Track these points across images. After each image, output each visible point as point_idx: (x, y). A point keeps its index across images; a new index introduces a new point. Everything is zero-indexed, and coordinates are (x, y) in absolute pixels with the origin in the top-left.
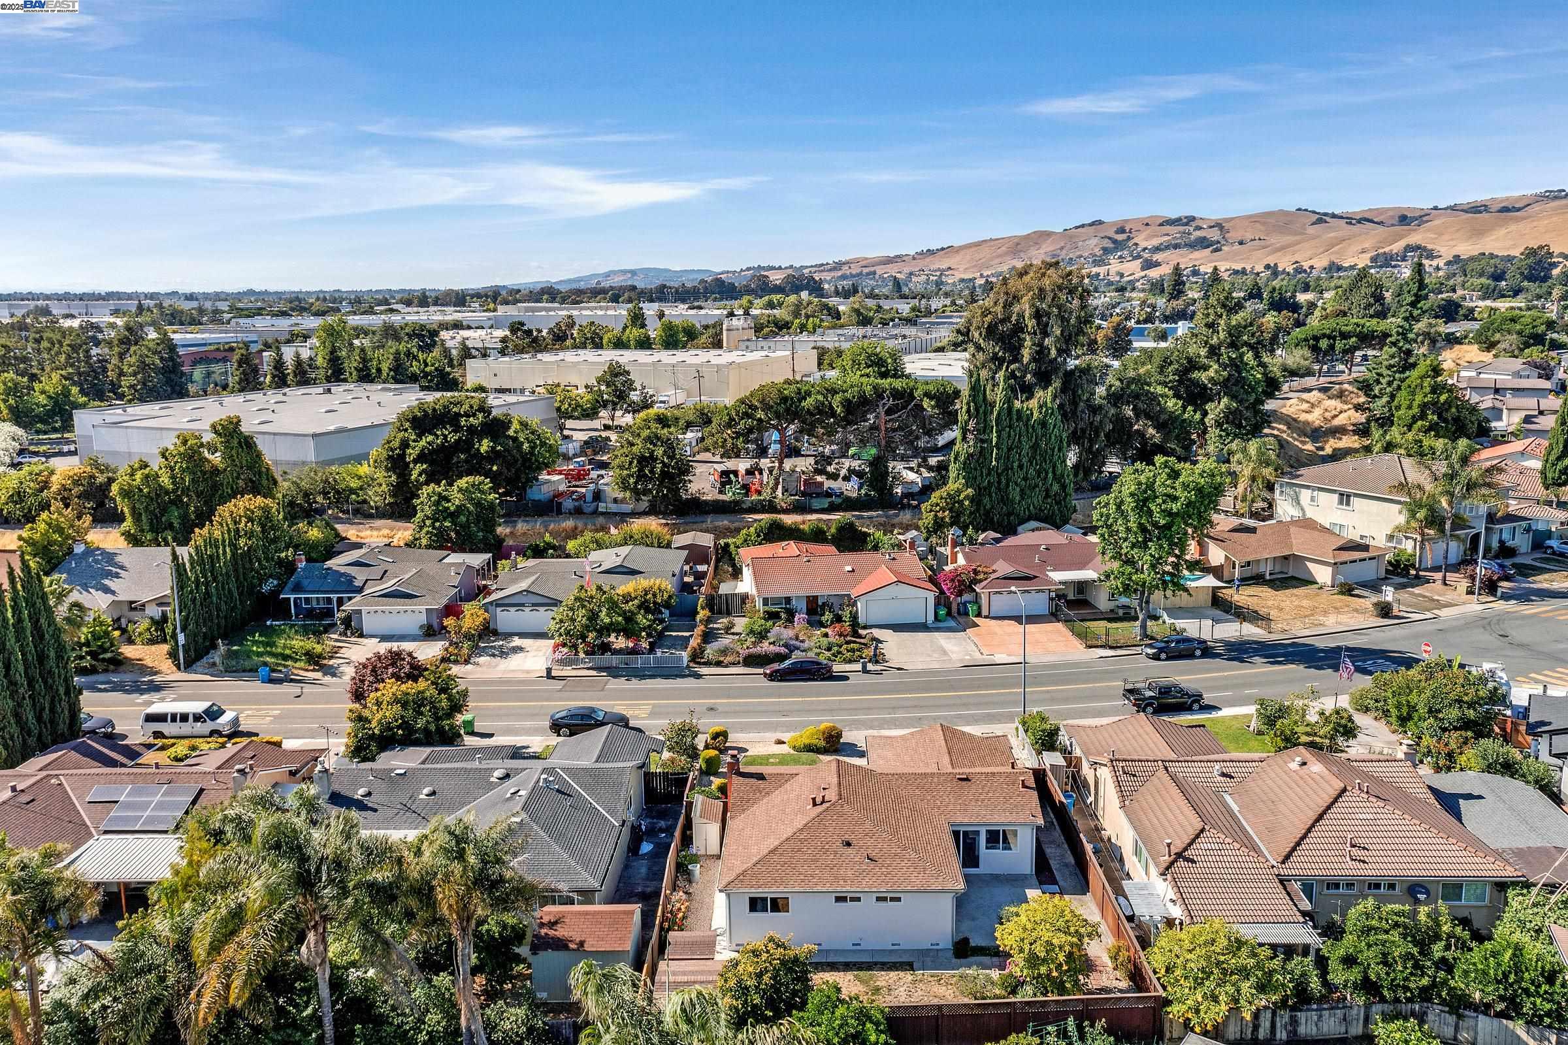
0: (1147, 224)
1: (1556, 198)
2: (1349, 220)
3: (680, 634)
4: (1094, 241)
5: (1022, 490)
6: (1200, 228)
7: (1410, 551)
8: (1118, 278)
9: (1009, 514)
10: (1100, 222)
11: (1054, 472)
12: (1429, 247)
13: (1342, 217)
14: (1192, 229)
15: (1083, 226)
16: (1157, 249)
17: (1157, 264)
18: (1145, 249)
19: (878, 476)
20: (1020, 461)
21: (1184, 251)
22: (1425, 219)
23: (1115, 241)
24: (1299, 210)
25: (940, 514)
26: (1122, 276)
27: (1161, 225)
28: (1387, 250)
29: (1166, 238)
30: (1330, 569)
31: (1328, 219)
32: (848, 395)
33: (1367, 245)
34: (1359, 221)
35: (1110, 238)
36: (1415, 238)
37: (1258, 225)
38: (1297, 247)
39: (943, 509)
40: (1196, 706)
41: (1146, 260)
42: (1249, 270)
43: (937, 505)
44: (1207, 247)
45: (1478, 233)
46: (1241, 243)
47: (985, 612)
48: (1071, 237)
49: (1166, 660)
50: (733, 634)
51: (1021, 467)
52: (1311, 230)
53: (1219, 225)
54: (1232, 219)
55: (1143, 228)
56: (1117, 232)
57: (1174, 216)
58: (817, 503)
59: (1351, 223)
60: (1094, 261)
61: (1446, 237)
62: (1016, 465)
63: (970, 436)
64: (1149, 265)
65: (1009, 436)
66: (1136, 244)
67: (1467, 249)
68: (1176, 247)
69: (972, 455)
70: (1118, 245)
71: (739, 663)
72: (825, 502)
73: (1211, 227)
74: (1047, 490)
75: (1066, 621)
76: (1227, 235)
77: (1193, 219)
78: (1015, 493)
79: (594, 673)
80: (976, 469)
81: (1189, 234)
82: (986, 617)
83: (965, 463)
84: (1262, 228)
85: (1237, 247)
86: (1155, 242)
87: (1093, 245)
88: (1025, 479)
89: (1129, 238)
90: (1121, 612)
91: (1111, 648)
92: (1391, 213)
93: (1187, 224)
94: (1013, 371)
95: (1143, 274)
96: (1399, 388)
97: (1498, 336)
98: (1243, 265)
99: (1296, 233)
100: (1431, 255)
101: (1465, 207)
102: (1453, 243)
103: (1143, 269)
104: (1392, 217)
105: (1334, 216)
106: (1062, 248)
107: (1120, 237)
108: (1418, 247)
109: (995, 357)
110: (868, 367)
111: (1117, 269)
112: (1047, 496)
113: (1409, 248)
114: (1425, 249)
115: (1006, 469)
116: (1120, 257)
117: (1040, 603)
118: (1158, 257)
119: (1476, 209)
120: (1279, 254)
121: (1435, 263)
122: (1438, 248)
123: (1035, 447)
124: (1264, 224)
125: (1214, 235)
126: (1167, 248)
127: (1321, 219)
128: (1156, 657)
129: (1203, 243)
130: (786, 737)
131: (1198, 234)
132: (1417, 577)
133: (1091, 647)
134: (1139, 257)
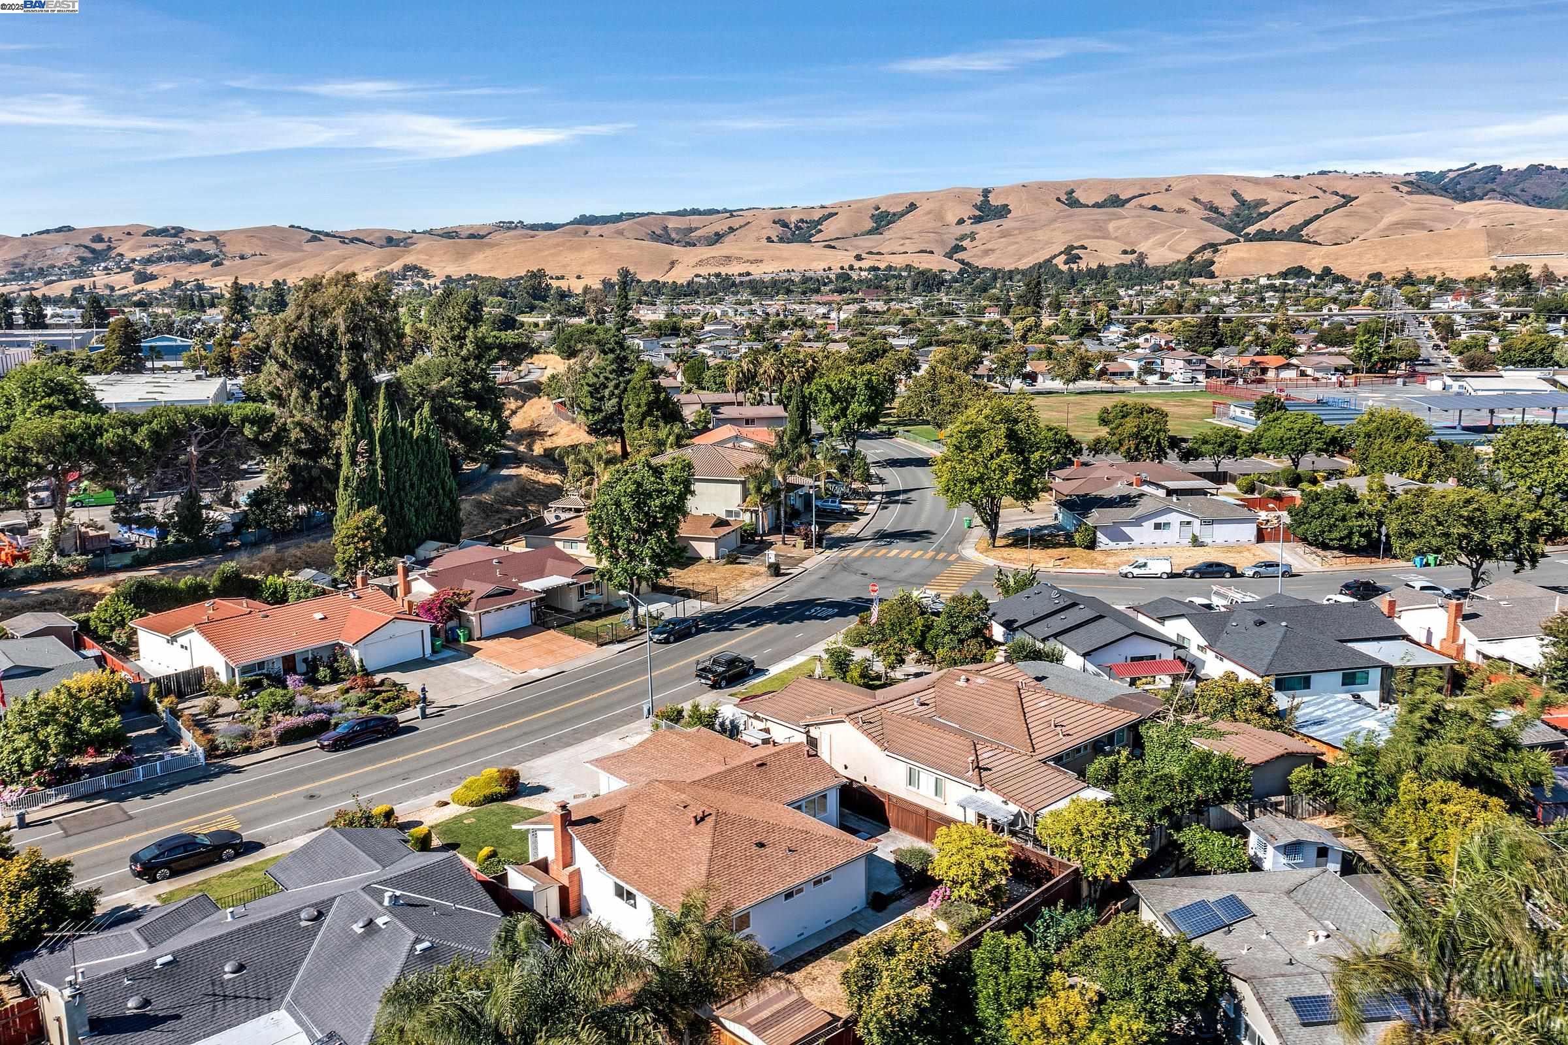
0: (129, 234)
1: (509, 228)
2: (343, 239)
3: (143, 732)
4: (66, 250)
5: (416, 510)
6: (193, 241)
7: (748, 521)
8: (108, 292)
9: (408, 536)
10: (69, 229)
11: (443, 489)
12: (424, 267)
13: (334, 236)
14: (183, 241)
15: (47, 232)
16: (149, 261)
17: (153, 277)
18: (133, 261)
19: (190, 517)
20: (411, 480)
21: (181, 264)
22: (409, 241)
23: (93, 251)
24: (292, 226)
25: (360, 545)
26: (112, 289)
27: (145, 235)
28: (388, 268)
29: (156, 250)
30: (712, 545)
31: (322, 237)
32: (155, 425)
33: (368, 264)
34: (352, 240)
35: (86, 247)
36: (410, 259)
37: (254, 240)
38: (301, 264)
39: (364, 540)
40: (751, 672)
41: (139, 273)
42: (257, 285)
43: (354, 536)
44: (206, 260)
45: (462, 256)
46: (242, 257)
47: (477, 634)
48: (35, 244)
49: (675, 641)
50: (224, 715)
51: (412, 486)
52: (309, 247)
53: (213, 238)
54: (225, 232)
55: (125, 237)
56: (94, 240)
57: (159, 226)
58: (115, 560)
59: (344, 242)
60: (72, 272)
61: (436, 259)
62: (408, 484)
63: (359, 459)
64: (142, 278)
65: (397, 456)
66: (122, 255)
67: (456, 270)
68: (170, 259)
69: (364, 479)
70: (98, 256)
71: (271, 743)
72: (127, 559)
73: (205, 240)
74: (440, 508)
75: (558, 626)
76: (224, 249)
77: (182, 230)
78: (411, 515)
79: (83, 804)
80: (369, 494)
81: (182, 246)
82: (479, 639)
83: (357, 488)
84: (258, 242)
85: (238, 261)
86: (145, 253)
87: (65, 254)
88: (417, 499)
89: (110, 248)
90: (593, 610)
91: (620, 642)
92: (378, 235)
93: (175, 235)
94: (328, 389)
95: (139, 287)
96: (625, 389)
97: (579, 346)
98: (250, 281)
99: (295, 250)
100: (426, 275)
101: (440, 232)
102: (443, 264)
103: (136, 282)
104: (380, 238)
105: (327, 235)
106: (25, 256)
107: (99, 246)
108: (415, 267)
109: (302, 376)
110: (49, 395)
111: (103, 282)
112: (440, 513)
113: (407, 268)
114: (420, 269)
115: (398, 490)
116: (106, 268)
117: (521, 615)
118: (151, 269)
119: (450, 234)
120: (285, 270)
121: (432, 282)
122: (431, 269)
123: (422, 465)
124: (261, 239)
125: (209, 248)
126: (160, 260)
127: (316, 236)
128: (667, 641)
129: (199, 257)
130: (444, 795)
131: (192, 246)
132: (762, 541)
133: (602, 645)
134: (128, 269)
